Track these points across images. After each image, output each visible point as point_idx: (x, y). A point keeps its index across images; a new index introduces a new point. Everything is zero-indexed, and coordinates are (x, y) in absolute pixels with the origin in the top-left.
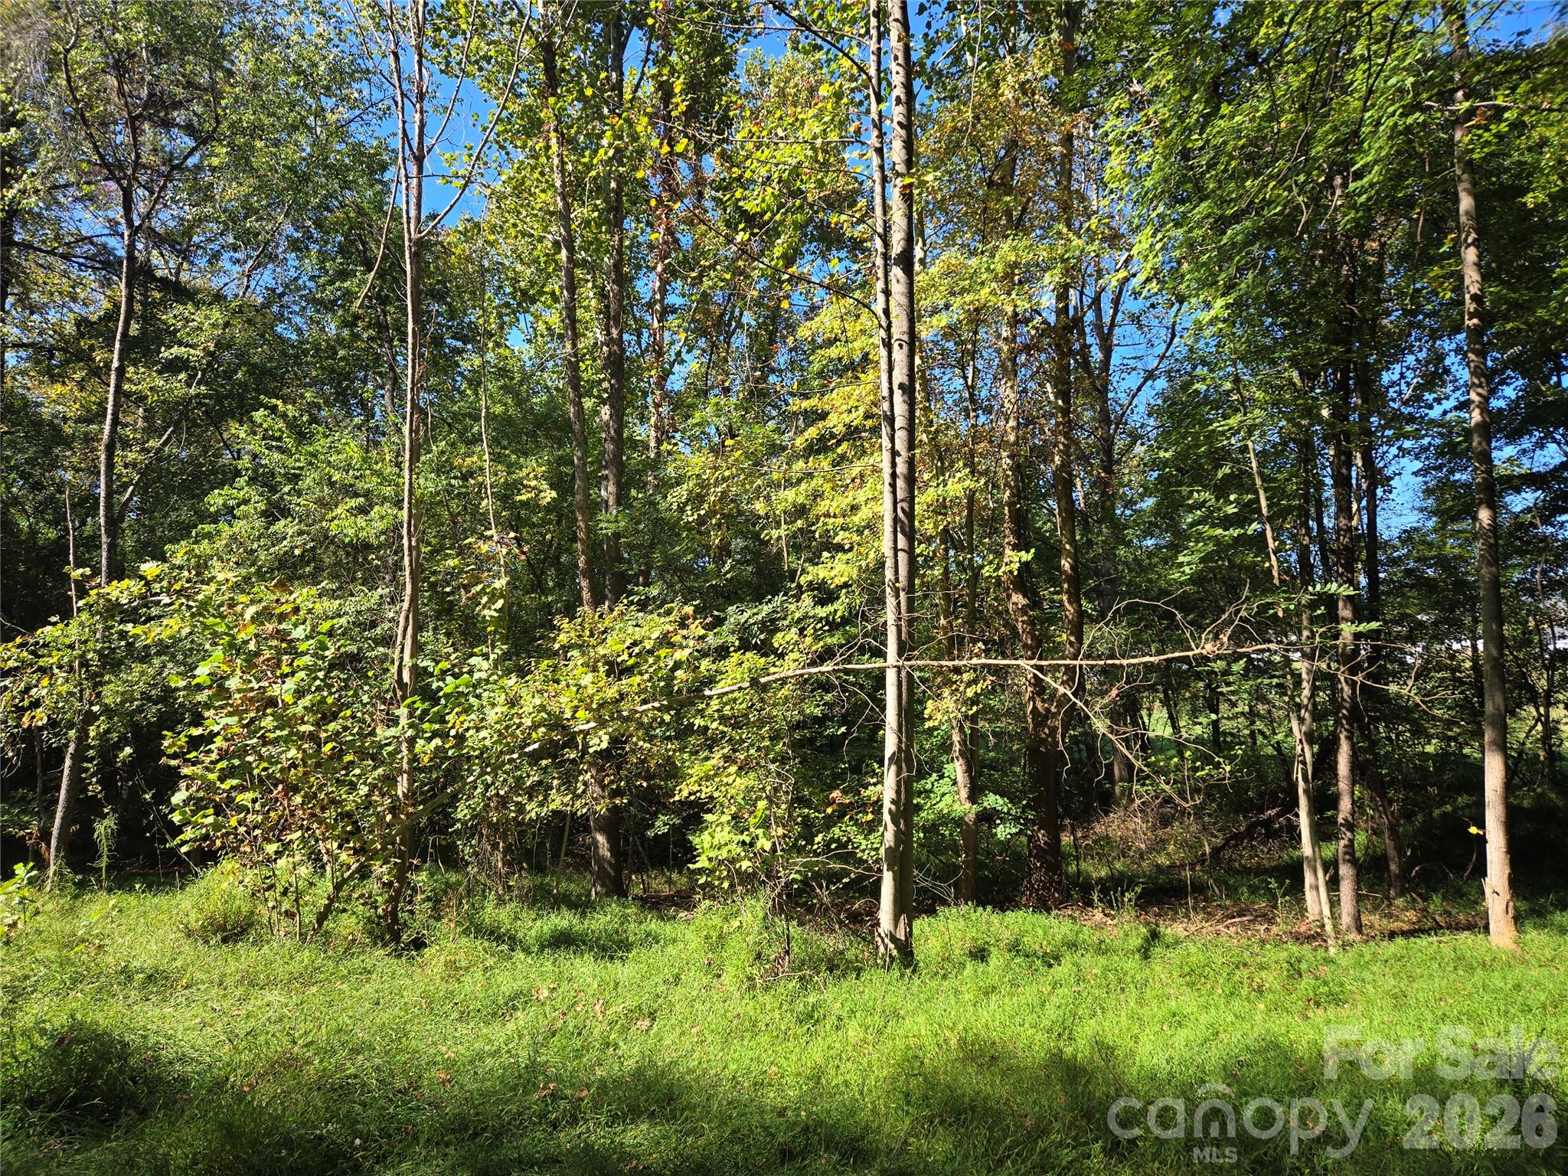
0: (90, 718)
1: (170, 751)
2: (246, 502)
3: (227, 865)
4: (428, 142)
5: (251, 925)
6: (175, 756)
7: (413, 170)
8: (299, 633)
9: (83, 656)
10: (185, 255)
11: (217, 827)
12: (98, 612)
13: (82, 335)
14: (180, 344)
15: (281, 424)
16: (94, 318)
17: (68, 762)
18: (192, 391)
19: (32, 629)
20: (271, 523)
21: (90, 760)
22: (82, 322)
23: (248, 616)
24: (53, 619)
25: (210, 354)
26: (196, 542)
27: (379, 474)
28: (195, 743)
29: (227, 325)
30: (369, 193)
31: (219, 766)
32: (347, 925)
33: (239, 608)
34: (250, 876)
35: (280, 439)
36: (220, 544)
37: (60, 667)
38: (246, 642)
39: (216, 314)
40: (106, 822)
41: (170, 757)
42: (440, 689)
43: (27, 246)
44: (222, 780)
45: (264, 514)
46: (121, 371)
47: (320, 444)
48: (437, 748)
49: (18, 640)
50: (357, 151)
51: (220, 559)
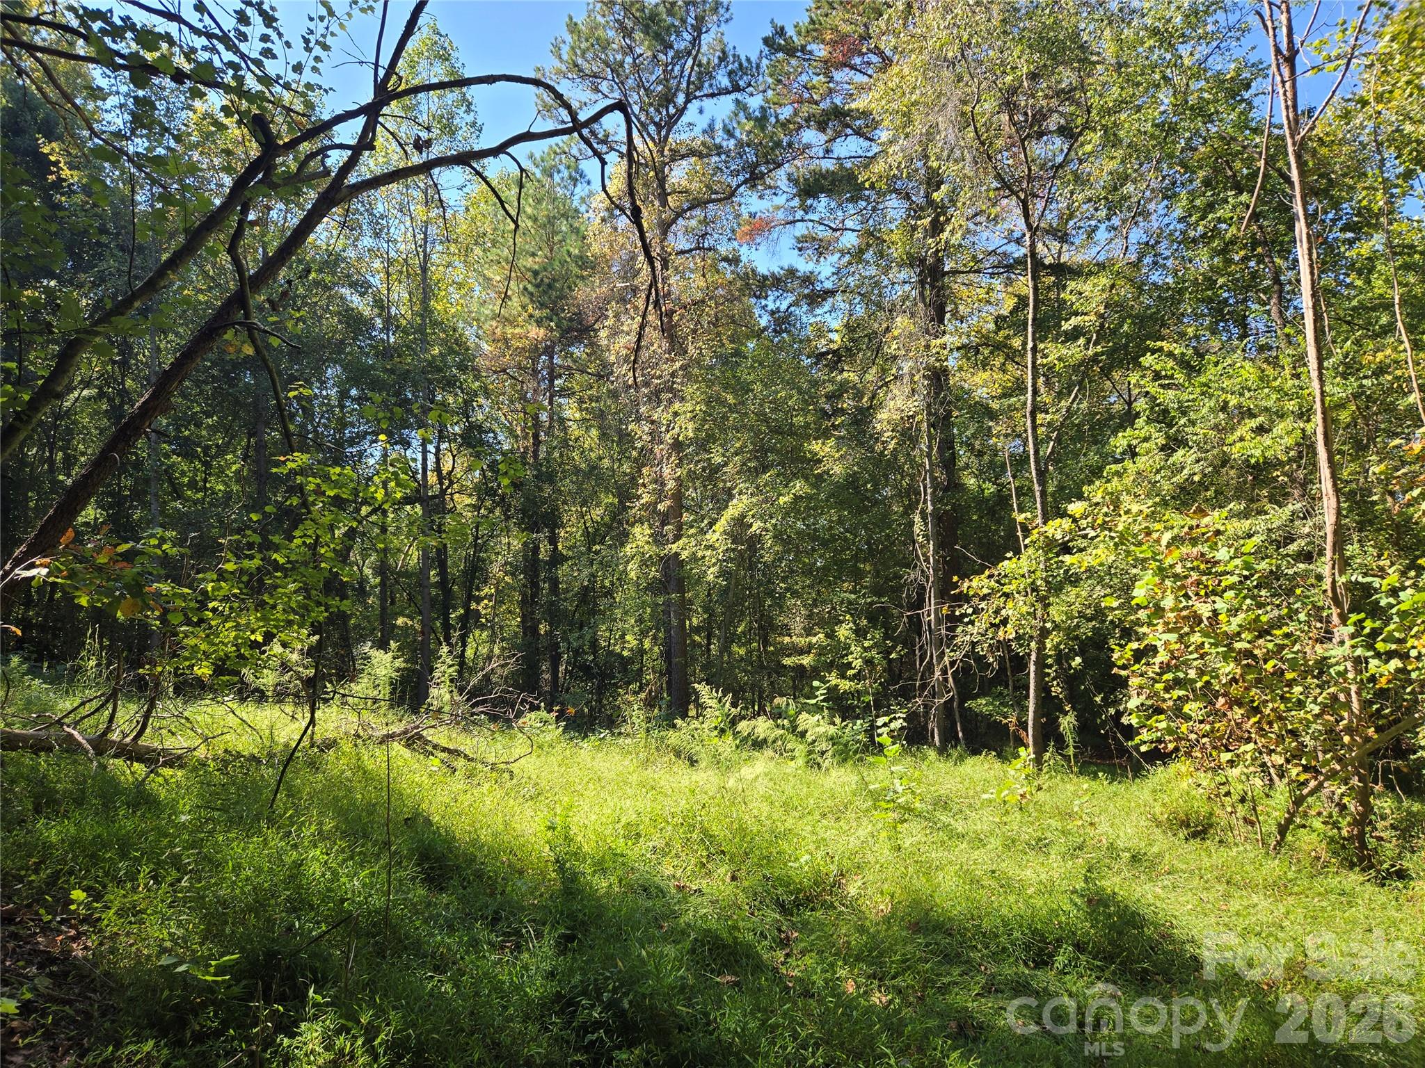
0: (1044, 633)
1: (1120, 663)
2: (1146, 440)
3: (1181, 766)
4: (1297, 39)
5: (1211, 826)
6: (1124, 667)
7: (1286, 72)
8: (1222, 554)
9: (1033, 583)
10: (1064, 238)
11: (1170, 731)
12: (1040, 548)
13: (999, 328)
14: (1076, 314)
15: (1171, 363)
16: (1006, 313)
17: (1032, 668)
18: (1090, 352)
19: (995, 564)
20: (1169, 456)
21: (1050, 667)
22: (999, 320)
23: (1164, 542)
24: (1009, 555)
25: (1101, 316)
26: (1108, 481)
27: (1279, 390)
28: (1138, 655)
29: (1113, 286)
30: (1233, 116)
31: (1165, 677)
32: (1310, 840)
33: (1155, 535)
34: (1205, 779)
35: (1172, 377)
36: (1128, 480)
37: (1019, 592)
38: (1172, 566)
39: (1104, 281)
40: (1068, 718)
41: (1119, 668)
42: (1391, 606)
43: (955, 272)
44: (1167, 690)
45: (1163, 448)
46: (1034, 349)
47: (1211, 373)
48: (1398, 670)
49: (987, 573)
50: (1219, 80)
51: (1129, 493)
